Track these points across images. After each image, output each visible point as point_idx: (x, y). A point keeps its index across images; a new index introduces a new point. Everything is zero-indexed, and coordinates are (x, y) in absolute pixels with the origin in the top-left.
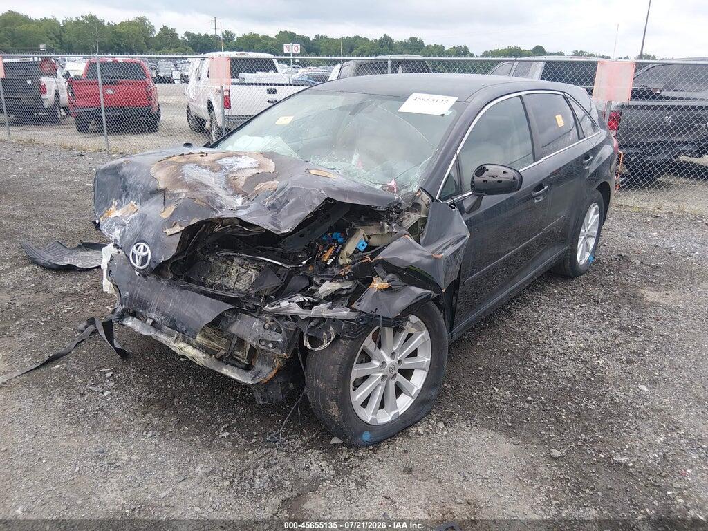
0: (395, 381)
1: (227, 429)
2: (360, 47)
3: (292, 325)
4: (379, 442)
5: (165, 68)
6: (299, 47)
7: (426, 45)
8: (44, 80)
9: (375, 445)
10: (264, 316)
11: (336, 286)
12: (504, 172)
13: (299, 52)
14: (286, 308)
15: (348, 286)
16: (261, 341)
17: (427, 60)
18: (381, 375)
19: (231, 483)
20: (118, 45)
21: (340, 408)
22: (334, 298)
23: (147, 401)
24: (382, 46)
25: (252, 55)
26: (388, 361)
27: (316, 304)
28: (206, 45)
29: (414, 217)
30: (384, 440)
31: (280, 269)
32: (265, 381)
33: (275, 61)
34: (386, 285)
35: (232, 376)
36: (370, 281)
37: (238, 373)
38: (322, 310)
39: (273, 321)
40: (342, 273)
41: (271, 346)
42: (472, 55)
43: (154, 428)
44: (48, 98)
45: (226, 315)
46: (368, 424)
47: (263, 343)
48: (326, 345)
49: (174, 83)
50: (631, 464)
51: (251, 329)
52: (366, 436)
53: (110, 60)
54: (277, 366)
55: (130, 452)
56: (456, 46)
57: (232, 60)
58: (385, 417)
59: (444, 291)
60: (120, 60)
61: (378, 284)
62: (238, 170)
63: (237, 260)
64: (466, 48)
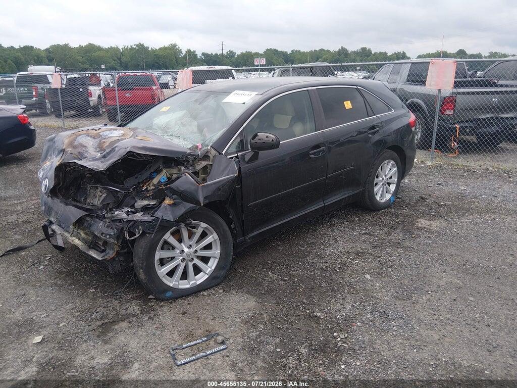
0: (192, 263)
1: (95, 288)
2: (325, 57)
3: (120, 225)
4: (177, 298)
5: (167, 78)
6: (265, 60)
7: (373, 53)
8: (91, 88)
9: (174, 299)
10: (106, 220)
11: (146, 202)
12: (267, 137)
13: (265, 63)
14: (118, 215)
15: (154, 203)
16: (102, 234)
17: (332, 66)
18: (181, 258)
19: (81, 313)
20: (157, 63)
21: (145, 274)
22: (145, 209)
23: (61, 273)
24: (340, 55)
25: (217, 68)
26: (186, 250)
27: (135, 213)
28: (216, 60)
29: (204, 163)
30: (180, 298)
31: (119, 193)
32: (109, 259)
33: (233, 71)
34: (172, 202)
35: (94, 256)
36: (164, 199)
37: (97, 254)
38: (139, 216)
39: (109, 222)
40: (148, 195)
41: (108, 237)
42: (409, 58)
43: (56, 285)
44: (94, 100)
45: (84, 217)
46: (171, 287)
47: (104, 235)
48: (137, 236)
49: (169, 88)
50: (322, 317)
51: (100, 227)
52: (169, 294)
53: (132, 74)
54: (116, 249)
55: (37, 296)
56: (397, 52)
57: (194, 72)
58: (185, 285)
59: (202, 205)
60: (139, 74)
61: (168, 201)
62: (108, 137)
63: (99, 189)
64: (404, 53)
